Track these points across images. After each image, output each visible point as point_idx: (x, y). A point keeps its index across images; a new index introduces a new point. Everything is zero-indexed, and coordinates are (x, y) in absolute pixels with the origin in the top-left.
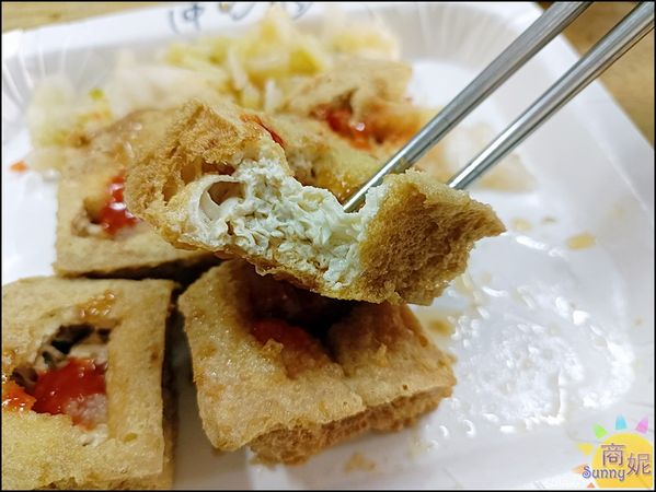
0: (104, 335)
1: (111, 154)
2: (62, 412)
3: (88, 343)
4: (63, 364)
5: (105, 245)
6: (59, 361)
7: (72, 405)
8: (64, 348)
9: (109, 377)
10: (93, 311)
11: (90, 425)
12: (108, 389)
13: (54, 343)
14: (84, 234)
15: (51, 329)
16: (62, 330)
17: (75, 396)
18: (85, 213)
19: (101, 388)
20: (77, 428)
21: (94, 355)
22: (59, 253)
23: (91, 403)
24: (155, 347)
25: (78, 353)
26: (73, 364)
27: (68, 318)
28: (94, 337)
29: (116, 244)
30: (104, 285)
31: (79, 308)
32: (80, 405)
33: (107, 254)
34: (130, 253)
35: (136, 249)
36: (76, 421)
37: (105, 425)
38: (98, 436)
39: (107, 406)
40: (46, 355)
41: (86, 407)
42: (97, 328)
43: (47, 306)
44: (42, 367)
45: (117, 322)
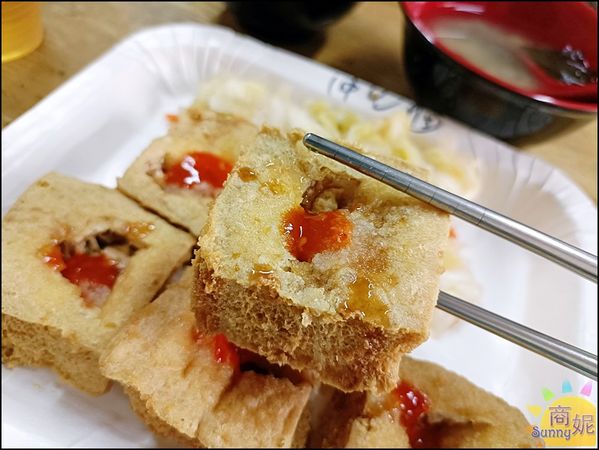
0: (133, 250)
1: (207, 136)
2: (78, 284)
3: (119, 250)
4: (96, 255)
5: (154, 188)
6: (95, 251)
7: (86, 284)
8: (102, 244)
9: (120, 279)
10: (136, 230)
11: (89, 304)
12: (115, 287)
13: (98, 238)
14: (150, 174)
15: (101, 228)
16: (108, 233)
17: (90, 279)
18: (162, 161)
19: (111, 284)
20: (81, 300)
21: (119, 260)
22: (126, 174)
23: (98, 289)
24: (160, 276)
25: (110, 253)
26: (102, 258)
27: (117, 226)
28: (125, 248)
29: (162, 192)
30: (151, 217)
31: (128, 224)
32: (90, 288)
33: (152, 194)
34: (164, 203)
35: (170, 204)
36: (83, 296)
37: (99, 310)
38: (91, 314)
39: (108, 297)
40: (88, 243)
41: (94, 291)
42: (131, 243)
43: (108, 212)
44: (81, 249)
45: (146, 247)
